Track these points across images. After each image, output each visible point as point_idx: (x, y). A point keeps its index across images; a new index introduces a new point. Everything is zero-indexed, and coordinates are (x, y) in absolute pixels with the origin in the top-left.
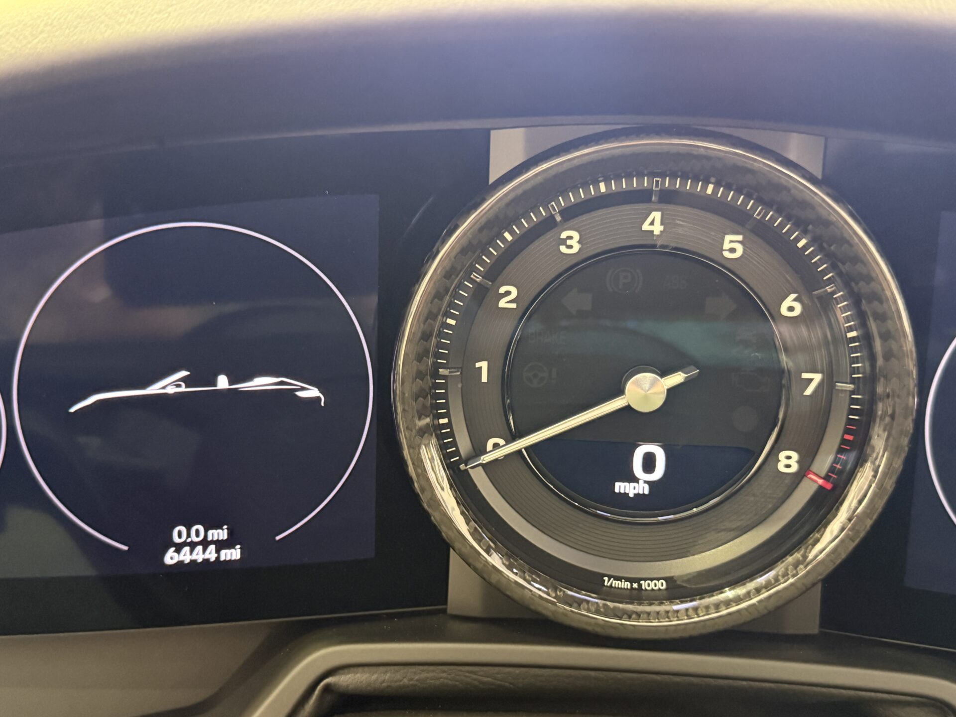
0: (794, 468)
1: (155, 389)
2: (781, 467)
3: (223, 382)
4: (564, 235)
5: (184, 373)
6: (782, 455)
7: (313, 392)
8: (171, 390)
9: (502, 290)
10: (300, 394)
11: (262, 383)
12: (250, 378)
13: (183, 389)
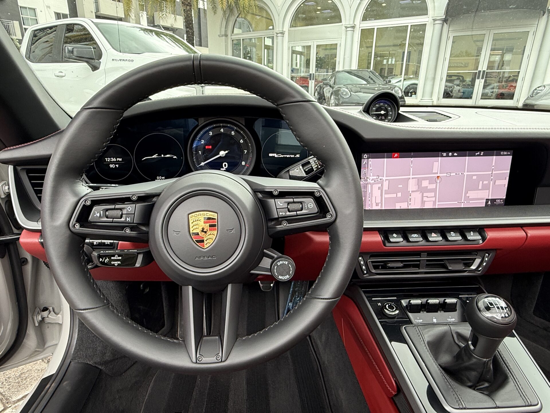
0: (244, 164)
1: (153, 157)
2: (243, 164)
3: (162, 156)
4: (210, 132)
5: (157, 155)
6: (243, 162)
7: (175, 157)
8: (155, 157)
9: (202, 141)
10: (174, 157)
11: (168, 156)
12: (166, 155)
13: (157, 157)
